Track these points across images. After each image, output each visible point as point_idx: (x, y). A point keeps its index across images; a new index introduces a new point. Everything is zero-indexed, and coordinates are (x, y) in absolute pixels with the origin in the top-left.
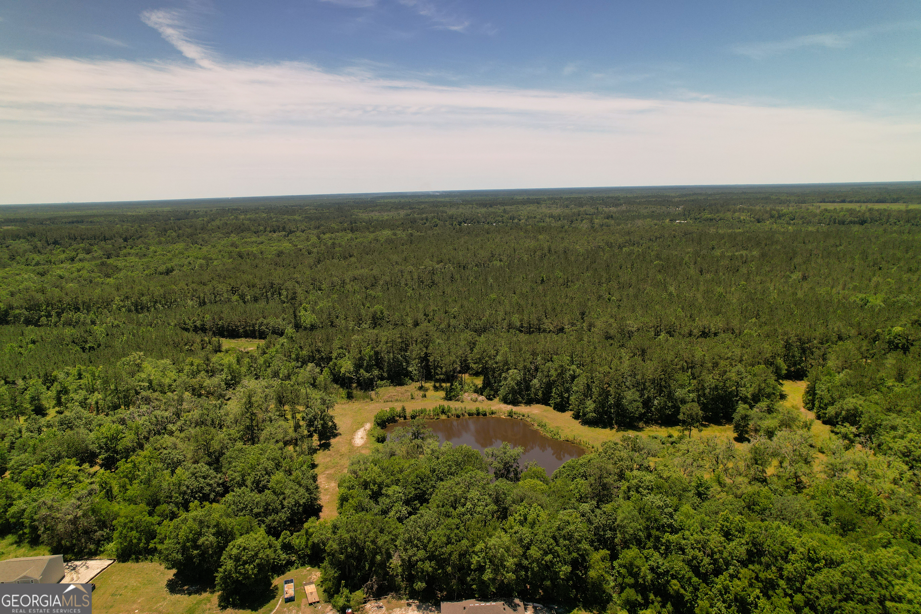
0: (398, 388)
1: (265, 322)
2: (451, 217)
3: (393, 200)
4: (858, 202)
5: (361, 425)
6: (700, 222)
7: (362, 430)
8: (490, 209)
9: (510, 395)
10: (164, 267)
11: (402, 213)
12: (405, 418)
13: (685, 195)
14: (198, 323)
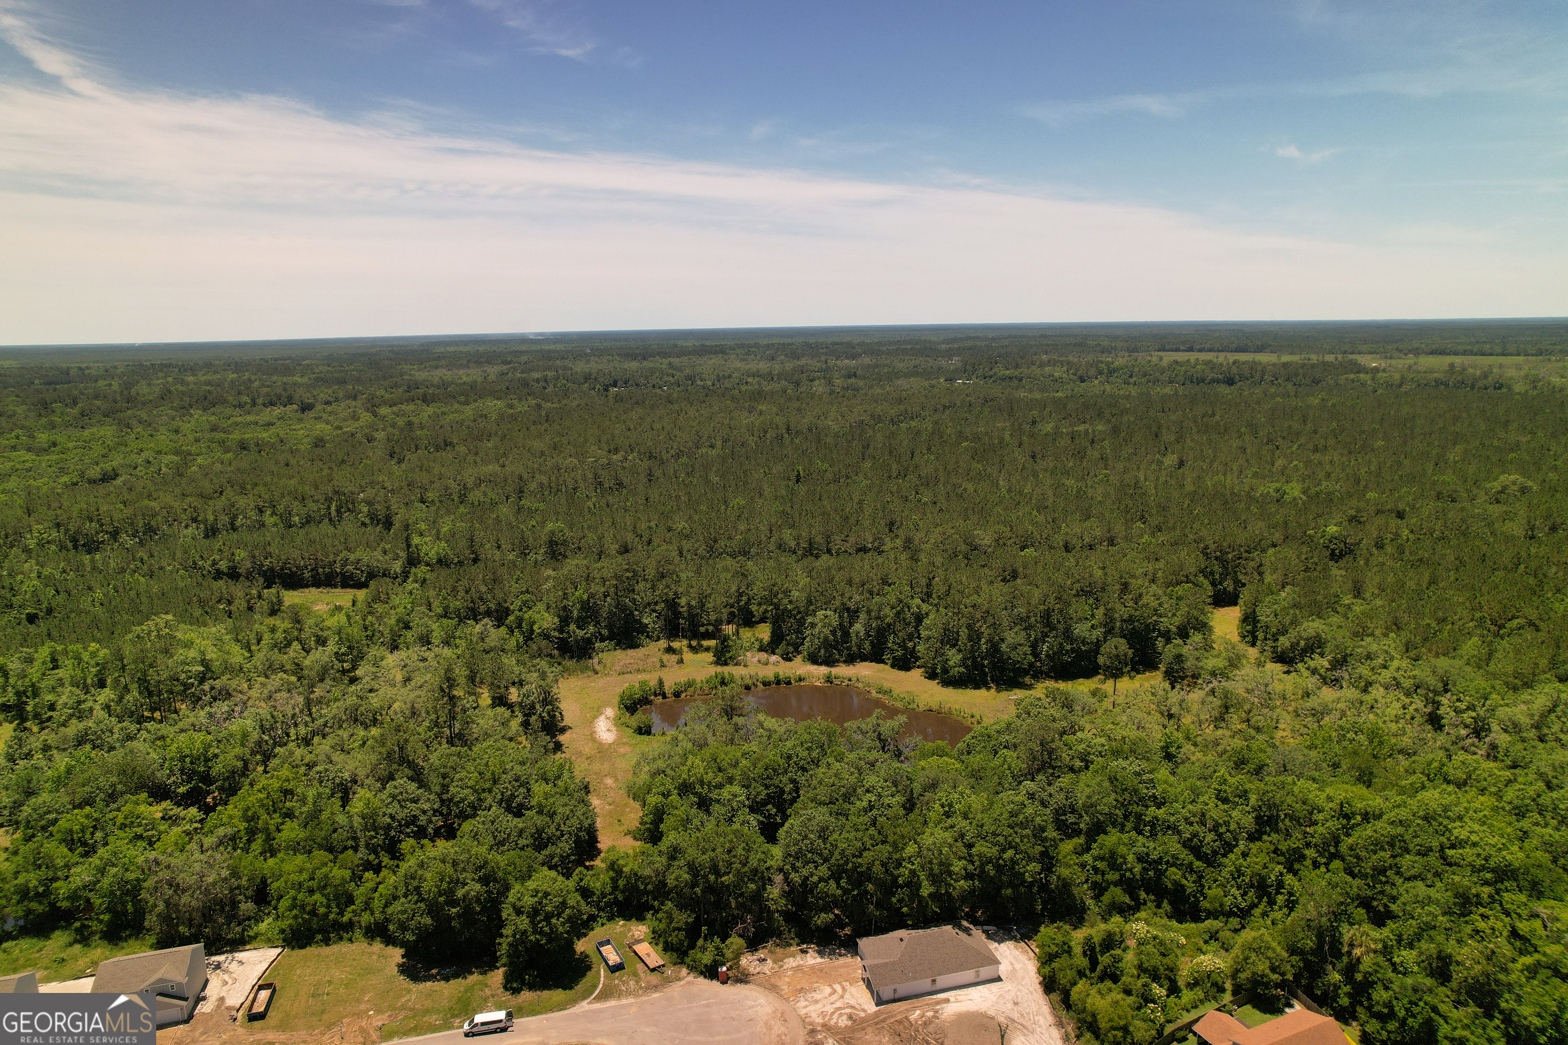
0: (631, 652)
1: (352, 557)
2: (587, 378)
3: (464, 349)
4: (1210, 350)
5: (598, 712)
6: (994, 382)
7: (602, 718)
8: (645, 363)
9: (822, 651)
10: (98, 469)
11: (493, 371)
12: (664, 696)
13: (954, 340)
14: (223, 565)
